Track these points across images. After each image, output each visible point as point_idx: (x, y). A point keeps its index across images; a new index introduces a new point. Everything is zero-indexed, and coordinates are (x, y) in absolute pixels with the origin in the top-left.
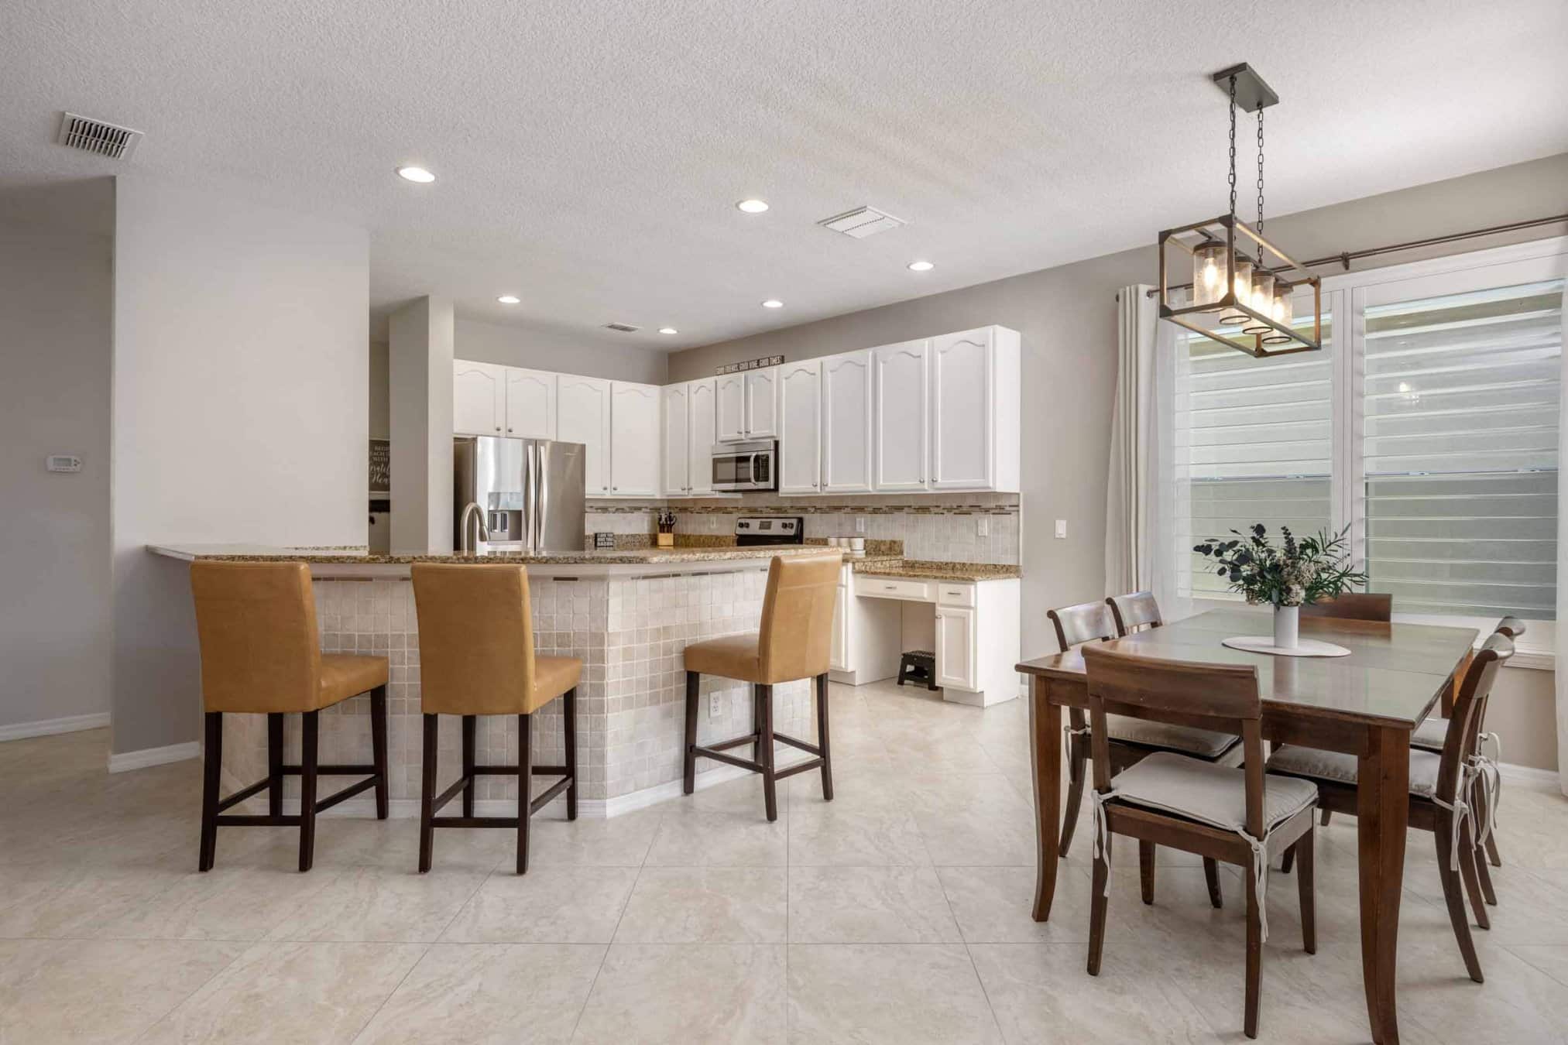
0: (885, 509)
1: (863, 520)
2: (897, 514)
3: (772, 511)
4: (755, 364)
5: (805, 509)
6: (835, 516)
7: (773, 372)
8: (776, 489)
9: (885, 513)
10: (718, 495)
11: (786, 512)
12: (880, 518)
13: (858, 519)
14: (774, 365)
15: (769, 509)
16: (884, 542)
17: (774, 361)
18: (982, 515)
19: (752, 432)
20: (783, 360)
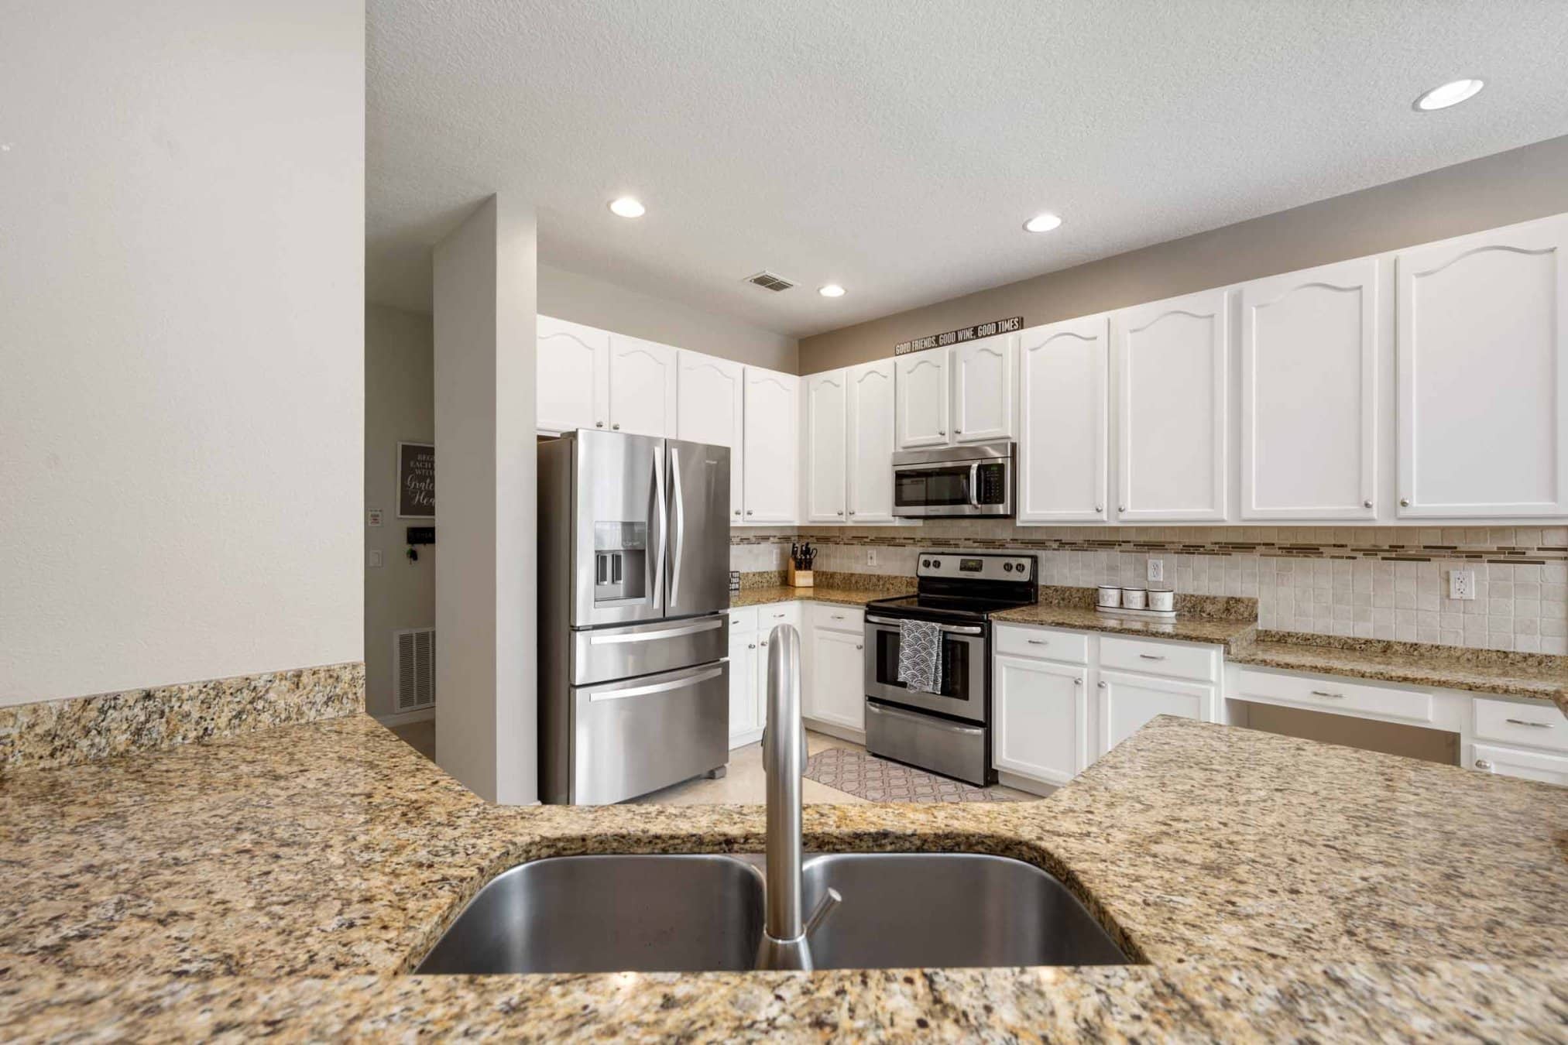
0: (1209, 547)
1: (1161, 563)
2: (1237, 557)
3: (976, 545)
4: (969, 334)
5: (1041, 544)
6: (1103, 555)
7: (1007, 341)
8: (1012, 516)
9: (1212, 552)
10: (898, 522)
11: (1002, 546)
12: (1198, 561)
13: (1150, 562)
14: (1007, 331)
15: (971, 542)
16: (1214, 600)
17: (1008, 326)
18: (1462, 563)
19: (963, 432)
20: (1021, 325)
